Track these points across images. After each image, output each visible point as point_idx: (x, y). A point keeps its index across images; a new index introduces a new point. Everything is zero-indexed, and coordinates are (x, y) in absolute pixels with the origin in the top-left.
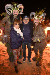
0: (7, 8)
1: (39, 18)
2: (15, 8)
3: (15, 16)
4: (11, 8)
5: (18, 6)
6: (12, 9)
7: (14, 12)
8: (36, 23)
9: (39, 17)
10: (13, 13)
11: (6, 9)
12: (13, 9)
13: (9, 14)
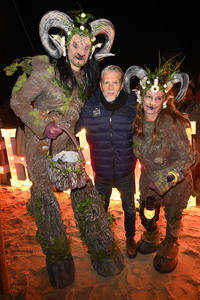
0: (48, 25)
1: (164, 91)
2: (82, 28)
3: (77, 61)
4: (63, 26)
5: (92, 25)
6: (69, 33)
7: (75, 45)
10: (72, 48)
11: (41, 32)
12: (73, 33)
13: (53, 52)
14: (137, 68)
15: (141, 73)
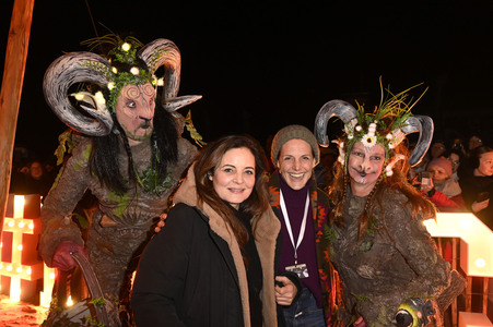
1: (386, 146)
6: (110, 86)
8: (363, 174)
9: (389, 136)
14: (340, 104)
15: (346, 111)
